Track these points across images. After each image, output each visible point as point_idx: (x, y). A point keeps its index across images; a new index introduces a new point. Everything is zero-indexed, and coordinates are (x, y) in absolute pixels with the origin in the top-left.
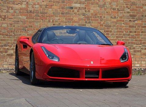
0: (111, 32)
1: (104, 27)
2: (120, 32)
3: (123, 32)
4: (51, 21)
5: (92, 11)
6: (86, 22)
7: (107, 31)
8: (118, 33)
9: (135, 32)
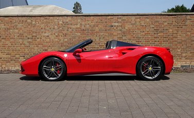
0: (141, 42)
5: (126, 28)
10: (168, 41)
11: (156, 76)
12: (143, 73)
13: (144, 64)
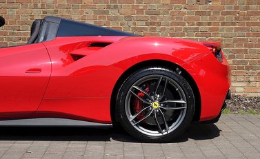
0: (159, 24)
1: (145, 15)
2: (178, 24)
3: (183, 24)
4: (39, 5)
6: (109, 7)
7: (151, 24)
8: (174, 27)
9: (209, 24)
10: (233, 24)
11: (171, 129)
12: (131, 118)
13: (136, 91)
